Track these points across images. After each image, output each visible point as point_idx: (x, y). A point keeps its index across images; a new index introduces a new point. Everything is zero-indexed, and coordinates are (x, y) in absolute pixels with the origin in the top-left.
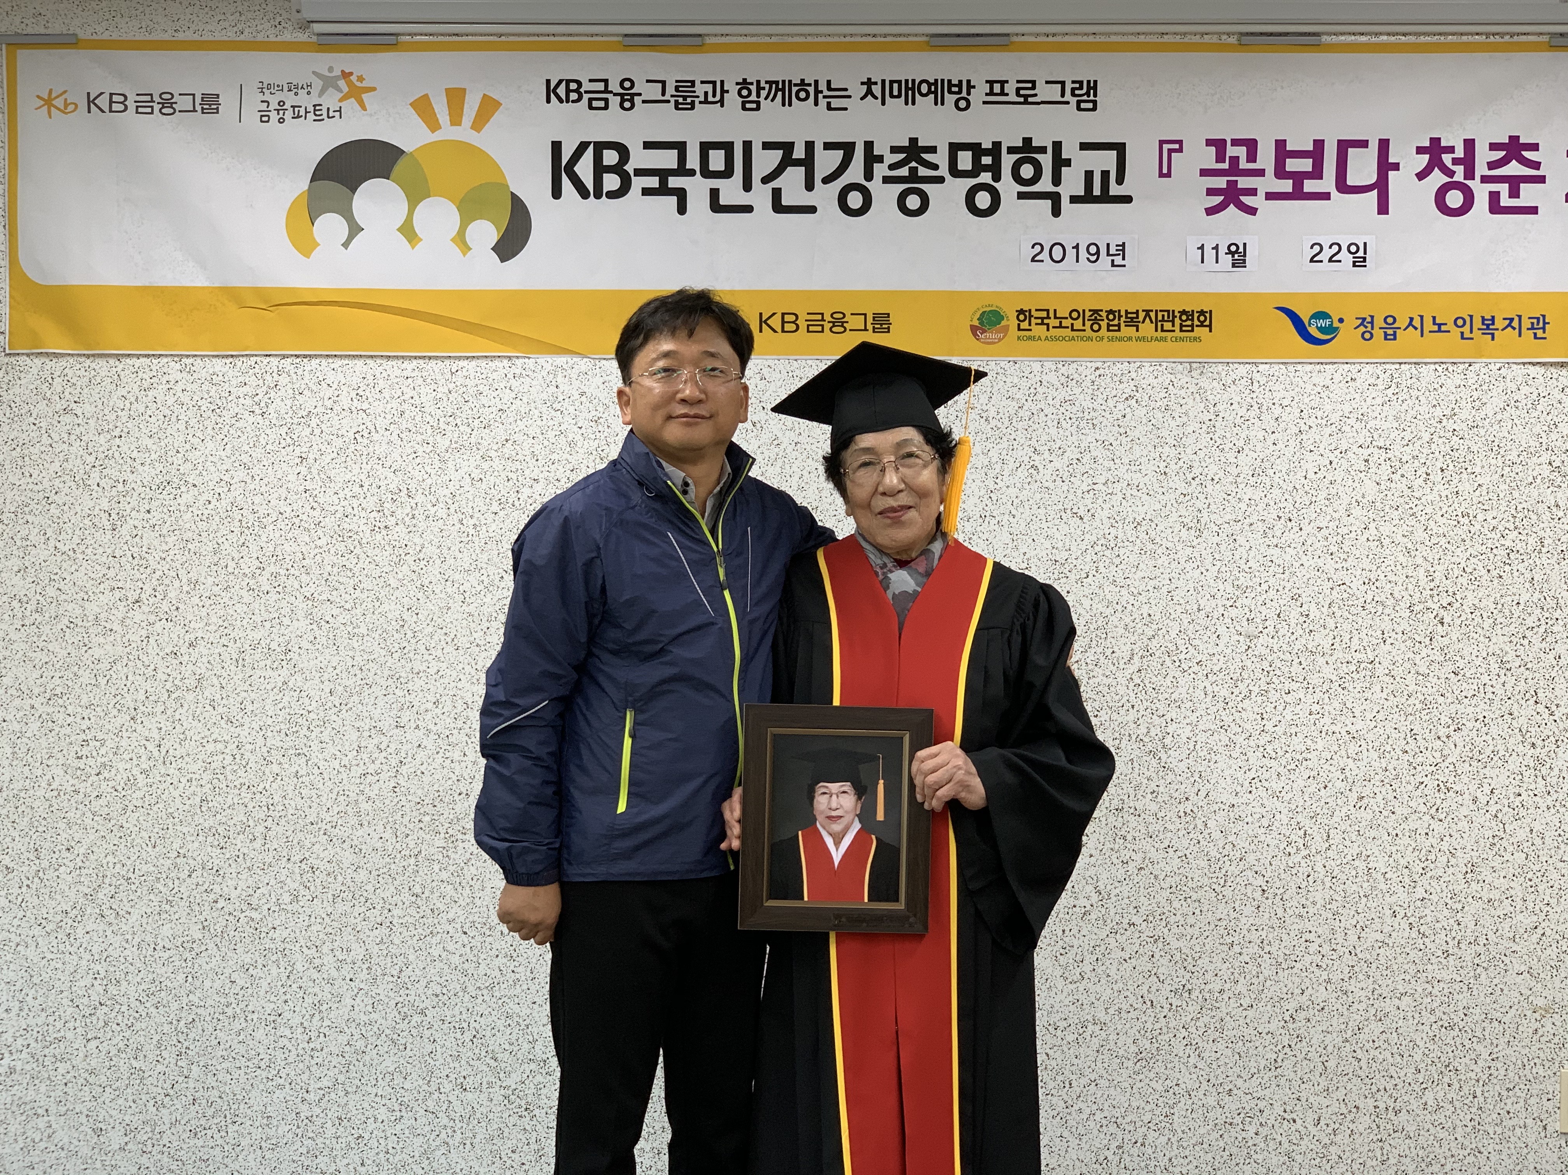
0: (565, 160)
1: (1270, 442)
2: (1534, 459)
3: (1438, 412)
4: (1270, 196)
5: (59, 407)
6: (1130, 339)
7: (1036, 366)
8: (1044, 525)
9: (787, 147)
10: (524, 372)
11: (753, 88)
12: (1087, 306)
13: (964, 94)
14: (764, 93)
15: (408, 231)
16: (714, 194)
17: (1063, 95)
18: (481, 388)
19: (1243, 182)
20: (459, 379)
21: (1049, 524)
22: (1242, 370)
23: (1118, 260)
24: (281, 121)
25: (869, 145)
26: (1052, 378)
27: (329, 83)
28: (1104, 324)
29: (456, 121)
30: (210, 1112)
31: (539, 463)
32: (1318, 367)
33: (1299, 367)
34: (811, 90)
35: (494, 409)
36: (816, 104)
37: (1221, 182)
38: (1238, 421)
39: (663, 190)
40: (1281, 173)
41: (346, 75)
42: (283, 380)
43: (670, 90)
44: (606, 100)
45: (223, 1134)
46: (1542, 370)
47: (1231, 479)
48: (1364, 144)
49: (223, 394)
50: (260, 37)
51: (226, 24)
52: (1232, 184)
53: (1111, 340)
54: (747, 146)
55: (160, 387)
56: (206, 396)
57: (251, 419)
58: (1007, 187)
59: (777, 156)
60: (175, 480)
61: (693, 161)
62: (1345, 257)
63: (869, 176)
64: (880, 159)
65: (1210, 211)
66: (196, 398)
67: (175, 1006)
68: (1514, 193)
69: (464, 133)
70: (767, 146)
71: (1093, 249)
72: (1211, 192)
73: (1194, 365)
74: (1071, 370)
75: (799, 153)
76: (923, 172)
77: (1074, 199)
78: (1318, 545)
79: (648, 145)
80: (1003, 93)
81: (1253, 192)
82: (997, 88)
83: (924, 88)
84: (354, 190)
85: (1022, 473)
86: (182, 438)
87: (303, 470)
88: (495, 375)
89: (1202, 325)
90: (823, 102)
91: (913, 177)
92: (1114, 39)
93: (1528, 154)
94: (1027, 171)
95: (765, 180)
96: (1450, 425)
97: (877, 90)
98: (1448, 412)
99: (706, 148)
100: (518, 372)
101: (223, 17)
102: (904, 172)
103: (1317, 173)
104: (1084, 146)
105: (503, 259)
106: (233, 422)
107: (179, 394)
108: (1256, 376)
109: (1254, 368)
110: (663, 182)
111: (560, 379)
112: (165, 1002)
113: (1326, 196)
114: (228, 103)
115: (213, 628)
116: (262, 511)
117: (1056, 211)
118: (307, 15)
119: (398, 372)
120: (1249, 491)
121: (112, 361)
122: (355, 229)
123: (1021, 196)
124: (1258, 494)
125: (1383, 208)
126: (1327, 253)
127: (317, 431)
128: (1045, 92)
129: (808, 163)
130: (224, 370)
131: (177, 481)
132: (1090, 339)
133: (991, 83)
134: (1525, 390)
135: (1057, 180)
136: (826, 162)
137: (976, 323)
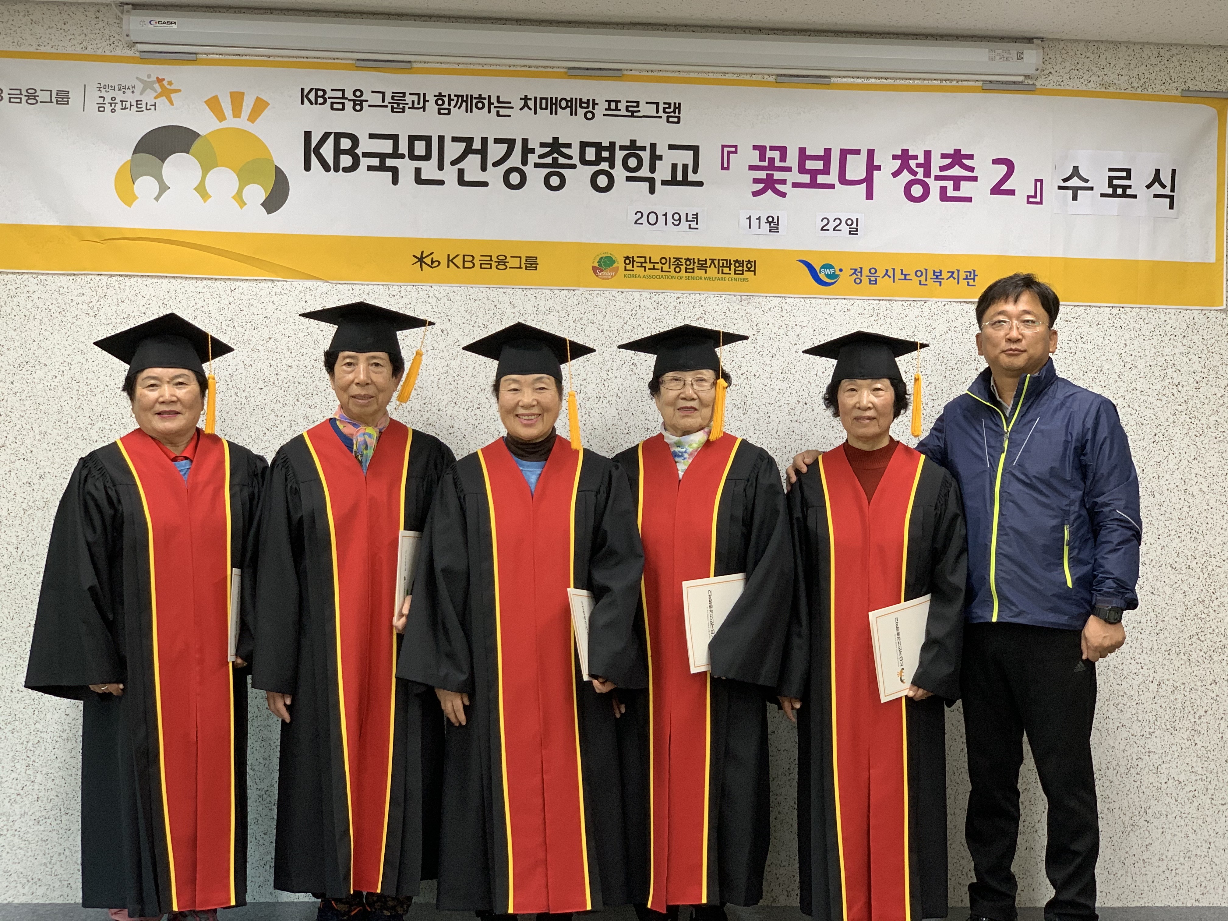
0: (313, 145)
1: (793, 351)
2: (966, 366)
3: (904, 333)
4: (795, 185)
6: (701, 278)
7: (637, 295)
8: (640, 404)
9: (469, 141)
10: (283, 292)
11: (446, 99)
12: (672, 255)
13: (591, 109)
14: (453, 103)
15: (201, 190)
16: (418, 171)
17: (657, 112)
18: (251, 301)
19: (777, 175)
20: (236, 294)
21: (644, 403)
22: (776, 301)
23: (693, 224)
24: (113, 111)
25: (525, 141)
26: (647, 303)
27: (147, 86)
28: (683, 268)
29: (237, 113)
30: (49, 806)
31: (293, 355)
32: (826, 301)
33: (813, 301)
34: (486, 102)
35: (260, 316)
36: (489, 112)
37: (762, 175)
38: (773, 336)
39: (382, 168)
40: (802, 170)
41: (160, 81)
42: (110, 292)
43: (388, 98)
44: (343, 104)
45: (58, 822)
47: (767, 375)
48: (857, 152)
49: (67, 301)
50: (99, 52)
51: (75, 42)
52: (770, 176)
53: (688, 278)
54: (441, 139)
55: (22, 295)
56: (55, 302)
57: (87, 319)
58: (619, 173)
59: (461, 146)
60: (31, 360)
61: (403, 148)
62: (844, 228)
63: (525, 162)
64: (533, 151)
65: (756, 194)
66: (47, 304)
67: (26, 732)
68: (957, 188)
69: (242, 123)
70: (455, 139)
71: (676, 217)
72: (756, 181)
73: (744, 297)
74: (660, 298)
75: (477, 145)
76: (562, 160)
77: (664, 183)
78: (823, 421)
79: (372, 136)
80: (617, 109)
81: (784, 182)
82: (613, 106)
83: (564, 104)
84: (163, 160)
85: (625, 368)
86: (37, 332)
88: (262, 293)
89: (749, 270)
90: (494, 111)
91: (555, 163)
92: (692, 75)
93: (966, 162)
94: (633, 162)
95: (453, 163)
97: (531, 104)
98: (910, 333)
99: (412, 139)
100: (278, 291)
101: (72, 37)
102: (549, 160)
103: (826, 171)
104: (672, 147)
105: (269, 212)
106: (74, 320)
107: (36, 300)
108: (785, 306)
109: (784, 301)
110: (382, 162)
111: (308, 297)
112: (18, 729)
113: (832, 186)
114: (75, 97)
115: (56, 466)
116: (93, 384)
117: (652, 191)
118: (134, 38)
119: (193, 289)
120: (779, 383)
122: (164, 188)
123: (628, 179)
124: (785, 386)
125: (869, 195)
126: (832, 224)
128: (645, 109)
129: (483, 152)
130: (68, 284)
131: (33, 361)
132: (673, 277)
133: (609, 102)
134: (961, 320)
135: (653, 169)
136: (496, 152)
137: (596, 265)
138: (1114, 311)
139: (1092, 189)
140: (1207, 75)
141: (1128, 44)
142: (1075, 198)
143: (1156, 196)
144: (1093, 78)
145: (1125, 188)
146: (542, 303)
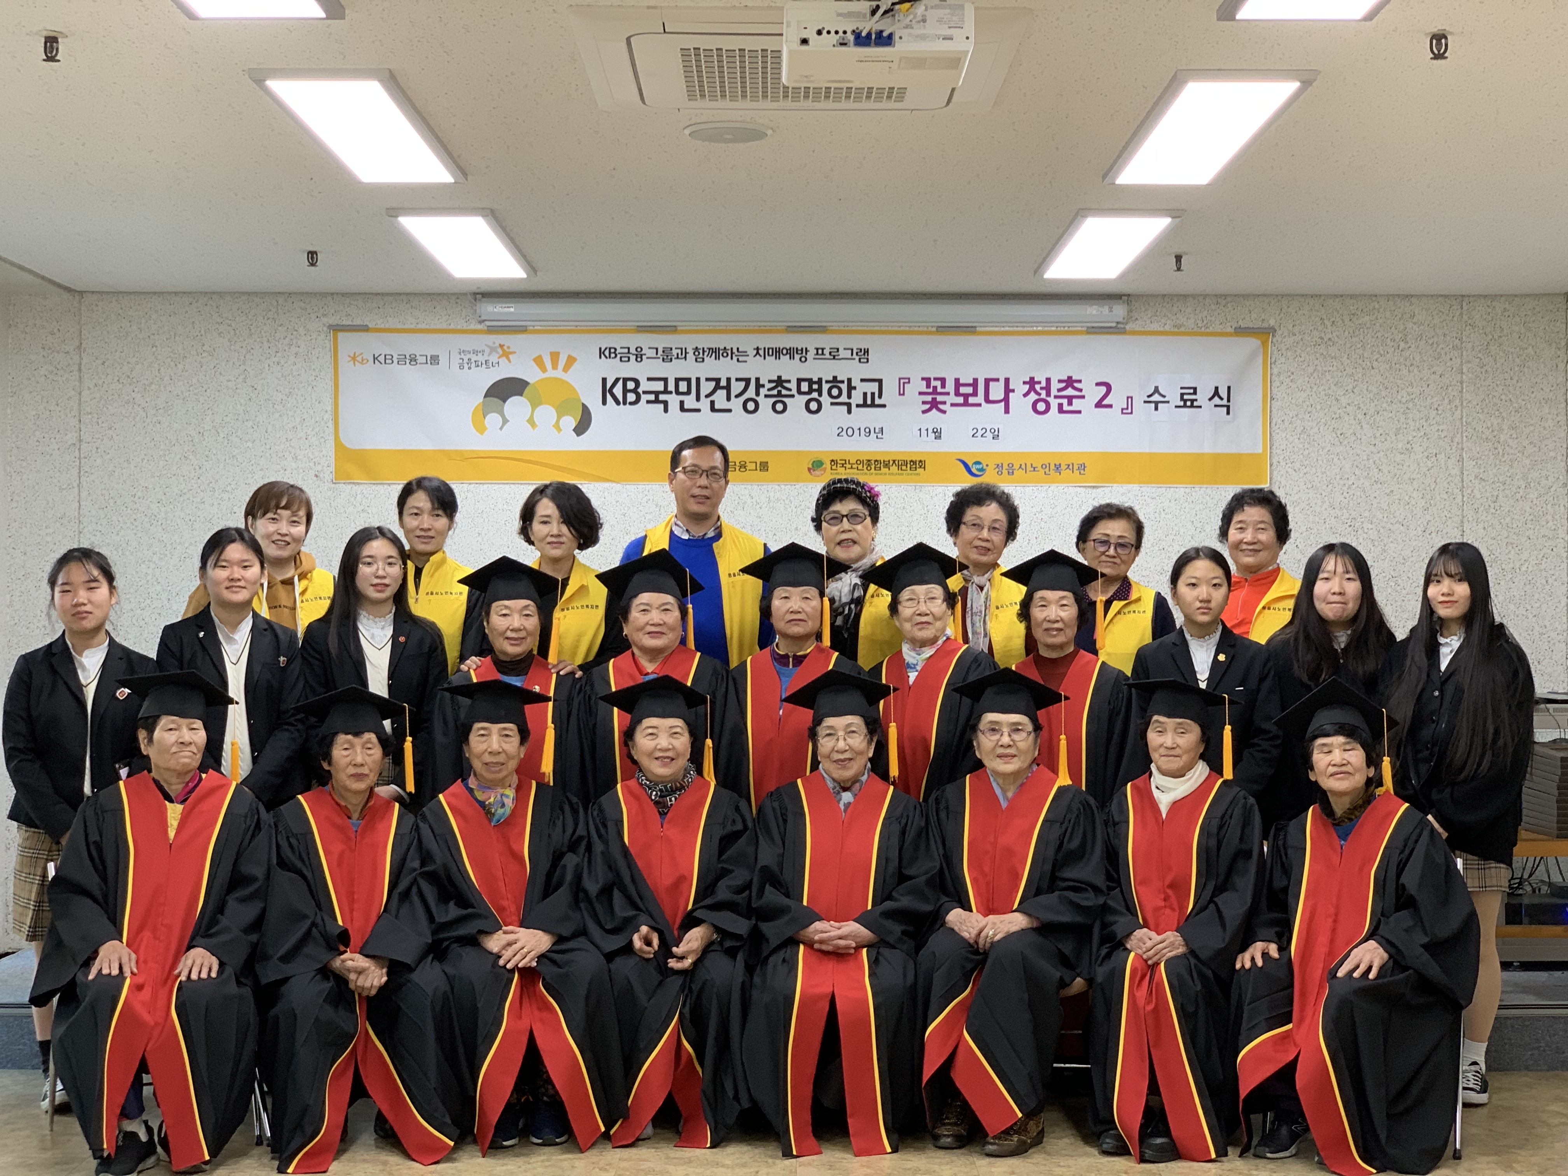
0: (608, 388)
3: (1034, 510)
4: (952, 405)
5: (360, 508)
6: (885, 474)
9: (718, 381)
11: (701, 351)
12: (865, 458)
13: (804, 354)
14: (706, 354)
15: (531, 422)
16: (682, 403)
17: (852, 354)
19: (940, 398)
22: (940, 489)
23: (880, 435)
24: (470, 368)
25: (758, 380)
27: (493, 350)
28: (873, 467)
29: (555, 367)
34: (729, 352)
36: (732, 358)
37: (929, 398)
39: (657, 401)
40: (957, 394)
41: (501, 346)
42: (470, 495)
43: (660, 352)
44: (629, 358)
46: (1084, 489)
48: (997, 380)
50: (459, 327)
51: (442, 321)
52: (934, 399)
53: (876, 474)
54: (698, 380)
58: (825, 399)
59: (713, 384)
61: (671, 387)
62: (989, 435)
63: (758, 394)
64: (763, 386)
65: (924, 412)
68: (1070, 403)
69: (559, 373)
70: (707, 380)
71: (867, 430)
72: (924, 403)
73: (917, 487)
75: (723, 383)
76: (784, 392)
77: (858, 406)
79: (649, 379)
80: (823, 354)
81: (944, 403)
82: (820, 351)
83: (785, 351)
84: (504, 401)
87: (480, 539)
89: (920, 467)
90: (735, 358)
91: (779, 394)
92: (876, 328)
93: (1076, 385)
94: (835, 392)
95: (707, 396)
96: (1039, 516)
97: (761, 352)
98: (1039, 510)
99: (677, 380)
101: (440, 317)
102: (775, 392)
103: (975, 394)
104: (862, 380)
105: (578, 435)
109: (945, 488)
110: (657, 397)
111: (606, 494)
113: (979, 405)
114: (443, 360)
117: (849, 412)
118: (483, 318)
121: (386, 486)
122: (505, 421)
123: (832, 404)
125: (1007, 411)
126: (980, 433)
127: (486, 520)
128: (843, 354)
129: (728, 388)
132: (866, 474)
133: (817, 349)
134: (1076, 499)
135: (849, 397)
136: (736, 388)
137: (810, 466)
138: (1188, 490)
139: (1168, 402)
140: (1254, 316)
141: (1194, 296)
142: (1156, 409)
143: (1216, 406)
144: (1169, 322)
145: (1192, 401)
146: (772, 494)
